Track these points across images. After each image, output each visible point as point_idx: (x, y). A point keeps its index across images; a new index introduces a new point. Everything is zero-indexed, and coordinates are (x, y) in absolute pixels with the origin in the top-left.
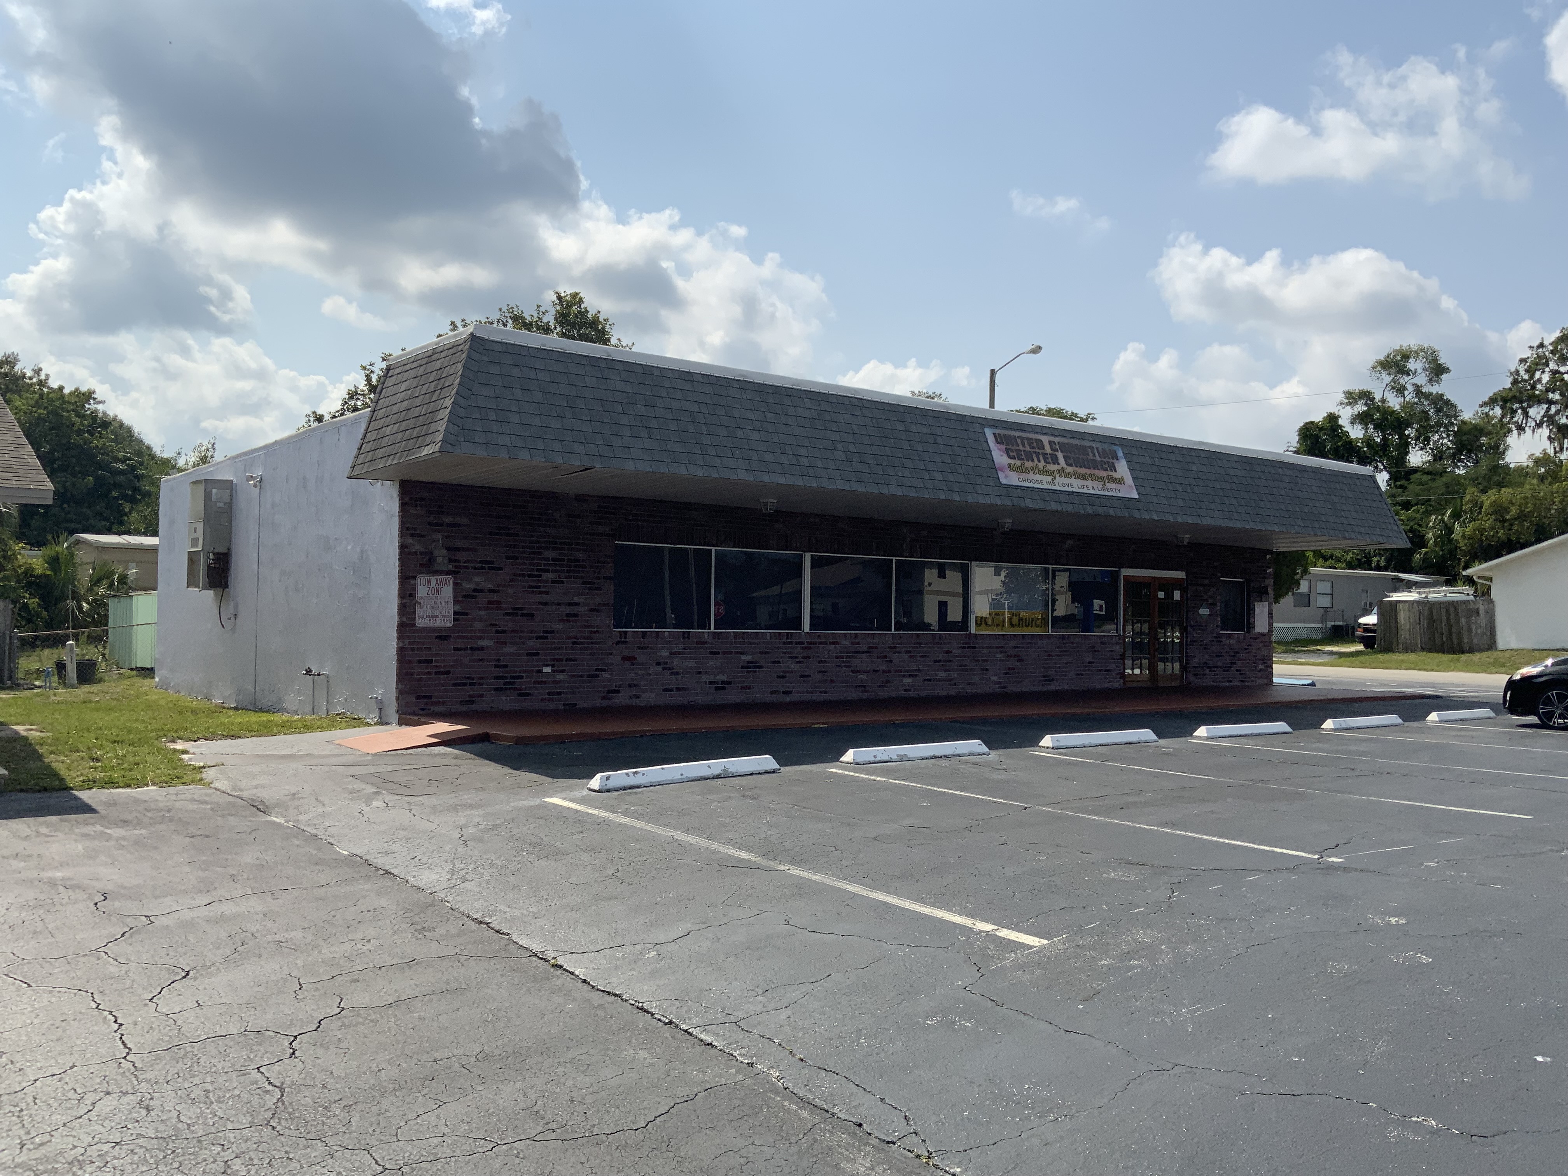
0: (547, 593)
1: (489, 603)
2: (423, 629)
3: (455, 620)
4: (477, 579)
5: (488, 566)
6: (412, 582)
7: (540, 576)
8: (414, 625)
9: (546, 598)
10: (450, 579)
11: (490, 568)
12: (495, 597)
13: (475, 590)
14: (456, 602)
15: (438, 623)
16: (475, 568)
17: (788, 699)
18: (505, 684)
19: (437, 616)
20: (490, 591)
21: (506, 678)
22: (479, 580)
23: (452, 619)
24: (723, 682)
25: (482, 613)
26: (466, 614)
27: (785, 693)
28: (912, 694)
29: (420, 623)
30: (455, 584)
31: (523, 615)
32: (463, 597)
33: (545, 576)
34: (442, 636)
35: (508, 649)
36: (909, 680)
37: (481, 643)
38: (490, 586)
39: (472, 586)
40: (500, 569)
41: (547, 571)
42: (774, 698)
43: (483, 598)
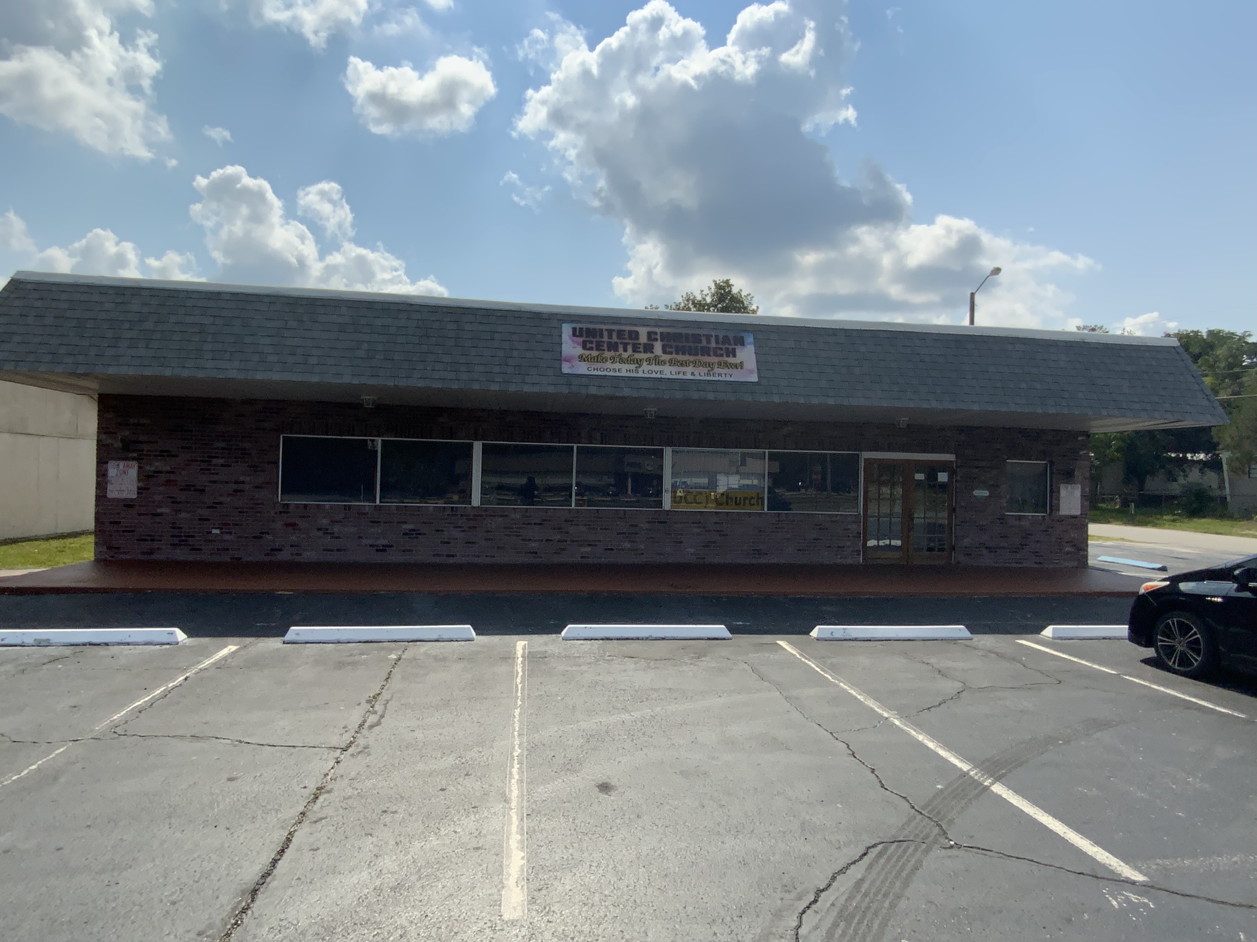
0: (217, 474)
1: (167, 481)
2: (113, 500)
3: (138, 493)
4: (157, 464)
5: (166, 454)
6: (105, 466)
7: (210, 461)
8: (105, 497)
9: (215, 478)
10: (135, 464)
11: (168, 456)
12: (172, 477)
13: (155, 472)
14: (139, 480)
15: (125, 495)
16: (156, 456)
17: (451, 561)
18: (180, 541)
19: (123, 491)
20: (167, 472)
21: (181, 536)
22: (158, 465)
23: (136, 492)
24: (383, 546)
25: (162, 488)
26: (147, 489)
27: (448, 556)
28: (591, 561)
29: (110, 495)
30: (140, 468)
31: (195, 490)
32: (145, 477)
33: (215, 461)
34: (128, 504)
35: (183, 515)
36: (589, 549)
37: (159, 511)
38: (168, 469)
39: (153, 469)
40: (177, 456)
41: (217, 457)
42: (437, 560)
43: (163, 478)
